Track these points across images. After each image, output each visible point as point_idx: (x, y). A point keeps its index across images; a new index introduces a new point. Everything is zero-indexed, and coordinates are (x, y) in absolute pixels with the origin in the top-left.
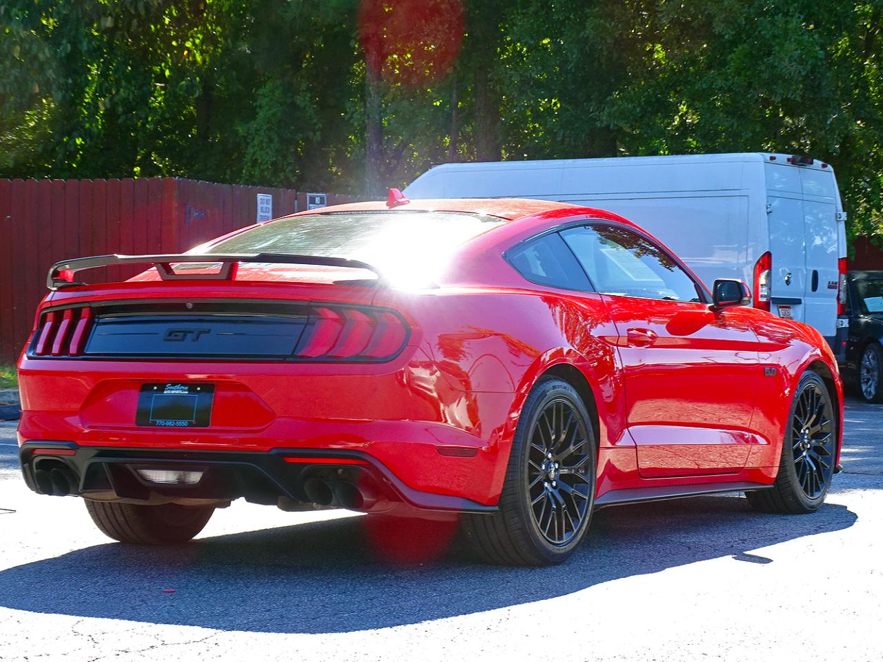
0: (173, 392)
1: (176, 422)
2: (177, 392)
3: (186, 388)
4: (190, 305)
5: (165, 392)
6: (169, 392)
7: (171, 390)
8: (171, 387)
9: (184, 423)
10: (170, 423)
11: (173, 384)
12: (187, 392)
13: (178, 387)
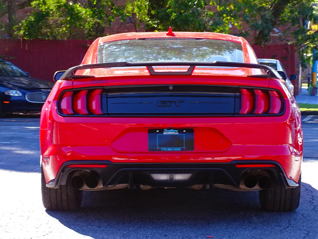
0: (169, 133)
1: (173, 149)
2: (172, 133)
3: (177, 131)
4: (171, 88)
5: (164, 133)
6: (167, 133)
7: (168, 132)
8: (167, 131)
9: (179, 149)
10: (169, 149)
11: (169, 129)
12: (178, 133)
13: (172, 130)
